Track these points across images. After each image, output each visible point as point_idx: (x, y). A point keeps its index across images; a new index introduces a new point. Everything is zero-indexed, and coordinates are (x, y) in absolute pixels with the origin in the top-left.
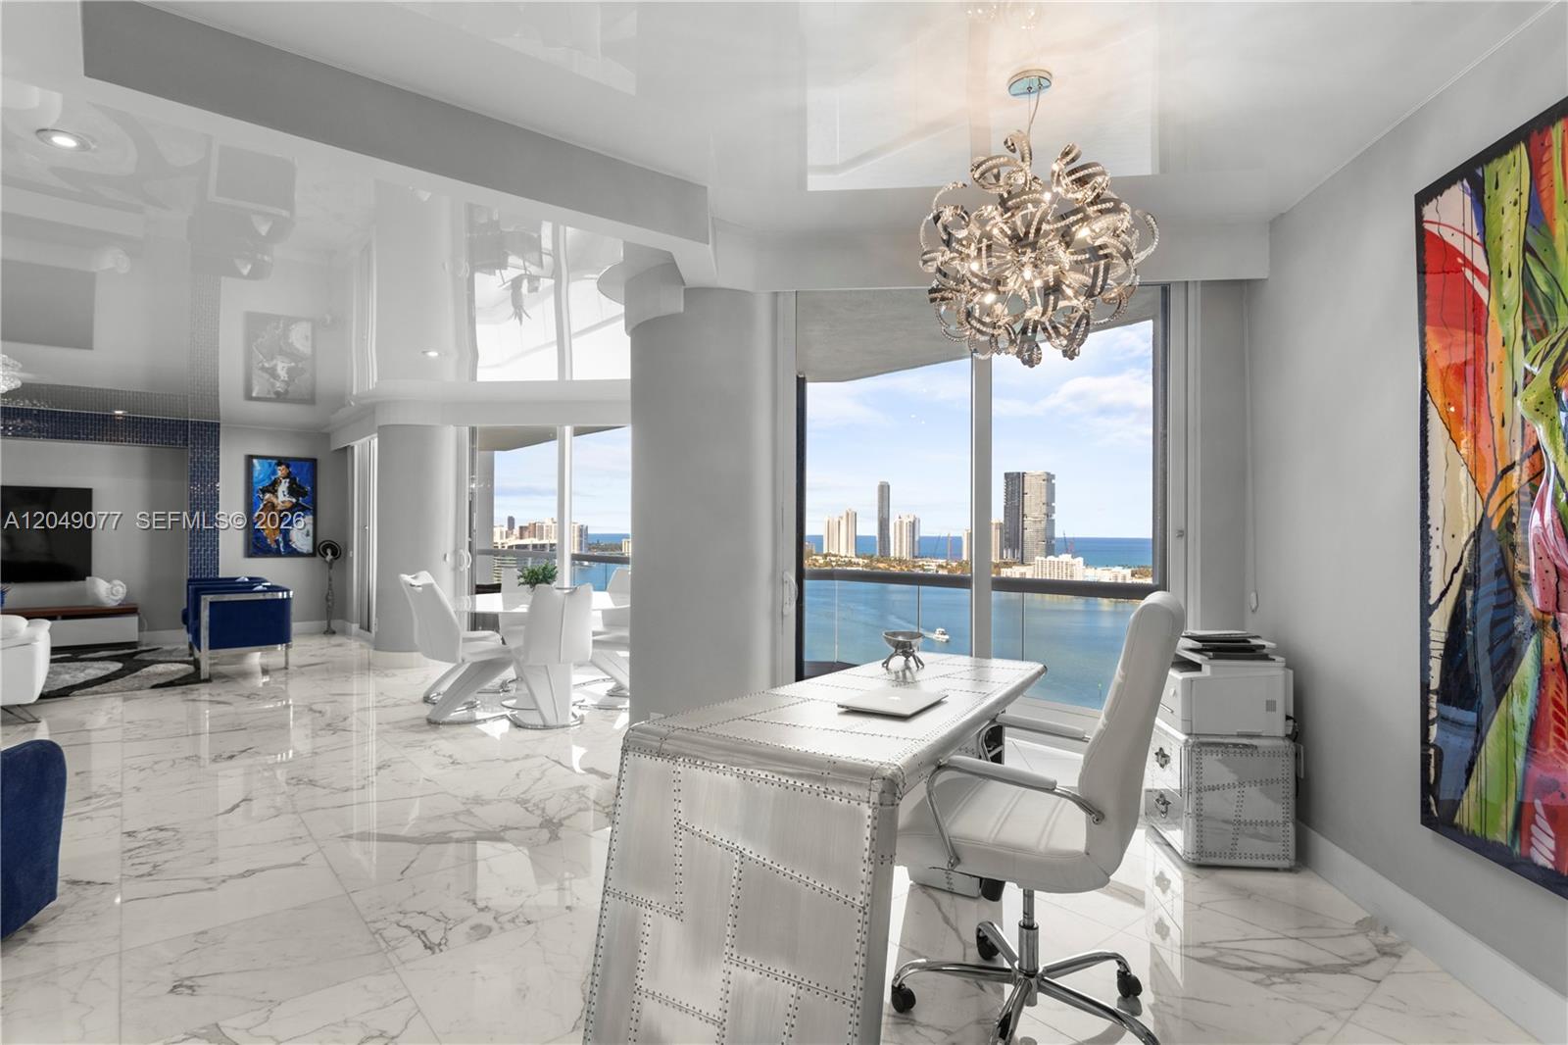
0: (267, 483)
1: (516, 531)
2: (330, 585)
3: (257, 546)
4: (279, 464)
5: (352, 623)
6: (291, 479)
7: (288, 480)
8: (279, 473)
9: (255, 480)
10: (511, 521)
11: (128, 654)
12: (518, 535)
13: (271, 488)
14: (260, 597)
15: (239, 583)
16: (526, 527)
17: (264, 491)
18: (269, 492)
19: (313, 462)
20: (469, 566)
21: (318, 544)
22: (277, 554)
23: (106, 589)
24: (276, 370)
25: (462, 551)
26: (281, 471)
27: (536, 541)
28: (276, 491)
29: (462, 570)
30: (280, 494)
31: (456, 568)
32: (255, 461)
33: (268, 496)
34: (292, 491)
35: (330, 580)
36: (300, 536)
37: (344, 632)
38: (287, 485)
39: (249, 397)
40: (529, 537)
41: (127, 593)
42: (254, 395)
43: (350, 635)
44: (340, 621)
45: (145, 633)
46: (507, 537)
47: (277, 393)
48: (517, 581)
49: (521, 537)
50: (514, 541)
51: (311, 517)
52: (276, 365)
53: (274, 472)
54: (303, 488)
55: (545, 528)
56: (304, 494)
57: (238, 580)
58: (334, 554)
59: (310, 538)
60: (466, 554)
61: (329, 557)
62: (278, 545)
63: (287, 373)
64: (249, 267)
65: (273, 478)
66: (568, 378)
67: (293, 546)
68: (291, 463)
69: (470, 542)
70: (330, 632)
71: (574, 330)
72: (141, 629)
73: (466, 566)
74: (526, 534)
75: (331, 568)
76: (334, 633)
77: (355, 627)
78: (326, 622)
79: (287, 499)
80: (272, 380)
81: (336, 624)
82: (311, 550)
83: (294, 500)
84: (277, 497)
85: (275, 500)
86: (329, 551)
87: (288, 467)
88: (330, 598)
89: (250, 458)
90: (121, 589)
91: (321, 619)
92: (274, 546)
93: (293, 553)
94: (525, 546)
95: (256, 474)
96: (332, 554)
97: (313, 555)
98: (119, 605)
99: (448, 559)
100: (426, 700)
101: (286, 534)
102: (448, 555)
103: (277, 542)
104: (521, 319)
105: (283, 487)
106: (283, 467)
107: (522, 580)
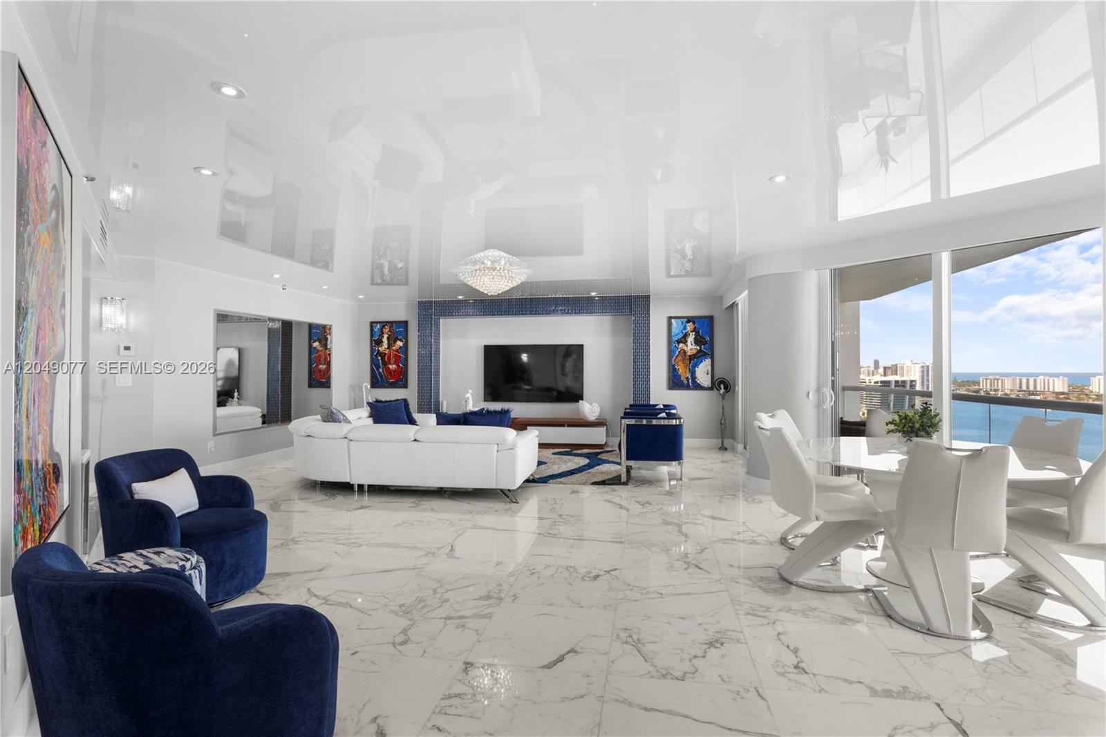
0: (680, 336)
1: (881, 371)
2: (723, 413)
3: (675, 382)
4: (688, 322)
5: (738, 443)
6: (696, 332)
7: (694, 333)
8: (688, 328)
9: (673, 334)
10: (876, 363)
11: (595, 453)
12: (882, 374)
13: (683, 340)
14: (663, 422)
15: (658, 409)
16: (889, 368)
17: (679, 342)
18: (682, 342)
19: (711, 318)
20: (832, 403)
21: (715, 379)
22: (687, 387)
23: (589, 408)
24: (685, 250)
25: (824, 389)
26: (690, 327)
27: (898, 378)
28: (687, 341)
29: (825, 407)
30: (689, 343)
31: (819, 405)
32: (673, 320)
33: (681, 345)
34: (697, 342)
35: (723, 408)
36: (703, 373)
37: (733, 450)
38: (694, 336)
39: (669, 276)
40: (892, 375)
41: (601, 411)
42: (672, 274)
43: (737, 453)
44: (732, 440)
45: (610, 438)
46: (873, 375)
47: (686, 271)
48: (886, 428)
49: (885, 375)
50: (879, 378)
51: (710, 360)
52: (685, 246)
53: (685, 328)
54: (704, 339)
55: (905, 368)
56: (705, 343)
57: (657, 407)
58: (725, 388)
59: (709, 376)
60: (828, 391)
61: (722, 391)
62: (688, 381)
63: (692, 251)
64: (660, 172)
65: (684, 332)
66: (944, 196)
67: (698, 381)
68: (696, 320)
69: (833, 381)
70: (723, 448)
71: (953, 154)
72: (607, 436)
73: (828, 404)
74: (889, 372)
75: (723, 399)
76: (726, 449)
77: (740, 447)
78: (720, 440)
79: (693, 347)
80: (682, 260)
81: (727, 443)
82: (710, 386)
83: (698, 348)
84: (687, 346)
85: (685, 348)
86: (722, 386)
87: (694, 323)
88: (723, 421)
89: (670, 318)
90: (597, 409)
91: (717, 438)
92: (685, 381)
93: (698, 387)
94: (889, 382)
95: (673, 330)
96: (724, 389)
97: (711, 389)
98: (596, 419)
99: (811, 397)
100: (783, 541)
101: (693, 373)
102: (811, 394)
103: (687, 378)
104: (886, 167)
105: (691, 339)
106: (691, 323)
107: (892, 427)
